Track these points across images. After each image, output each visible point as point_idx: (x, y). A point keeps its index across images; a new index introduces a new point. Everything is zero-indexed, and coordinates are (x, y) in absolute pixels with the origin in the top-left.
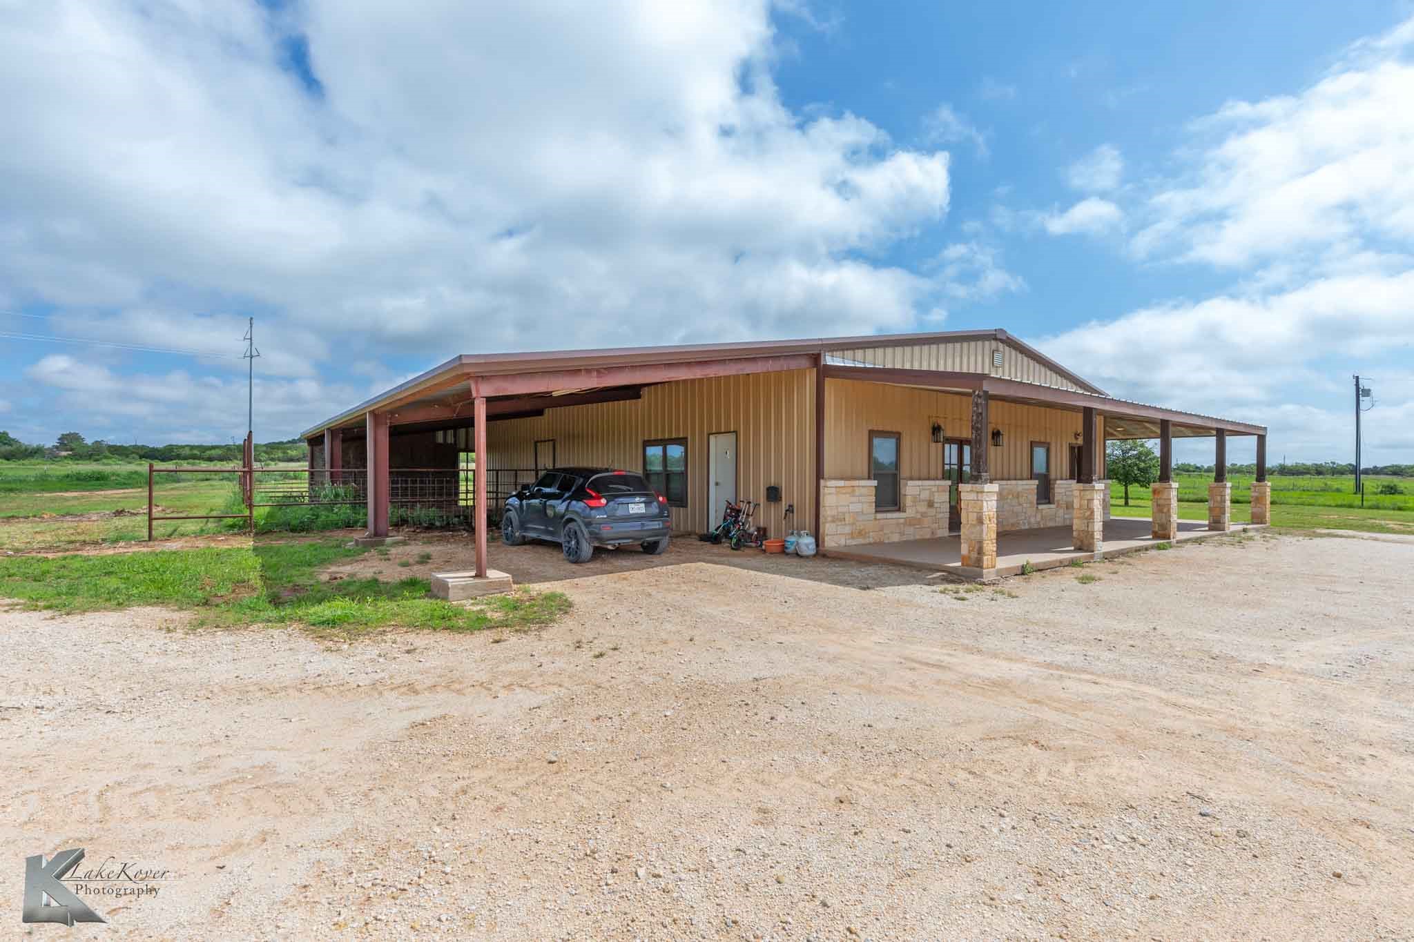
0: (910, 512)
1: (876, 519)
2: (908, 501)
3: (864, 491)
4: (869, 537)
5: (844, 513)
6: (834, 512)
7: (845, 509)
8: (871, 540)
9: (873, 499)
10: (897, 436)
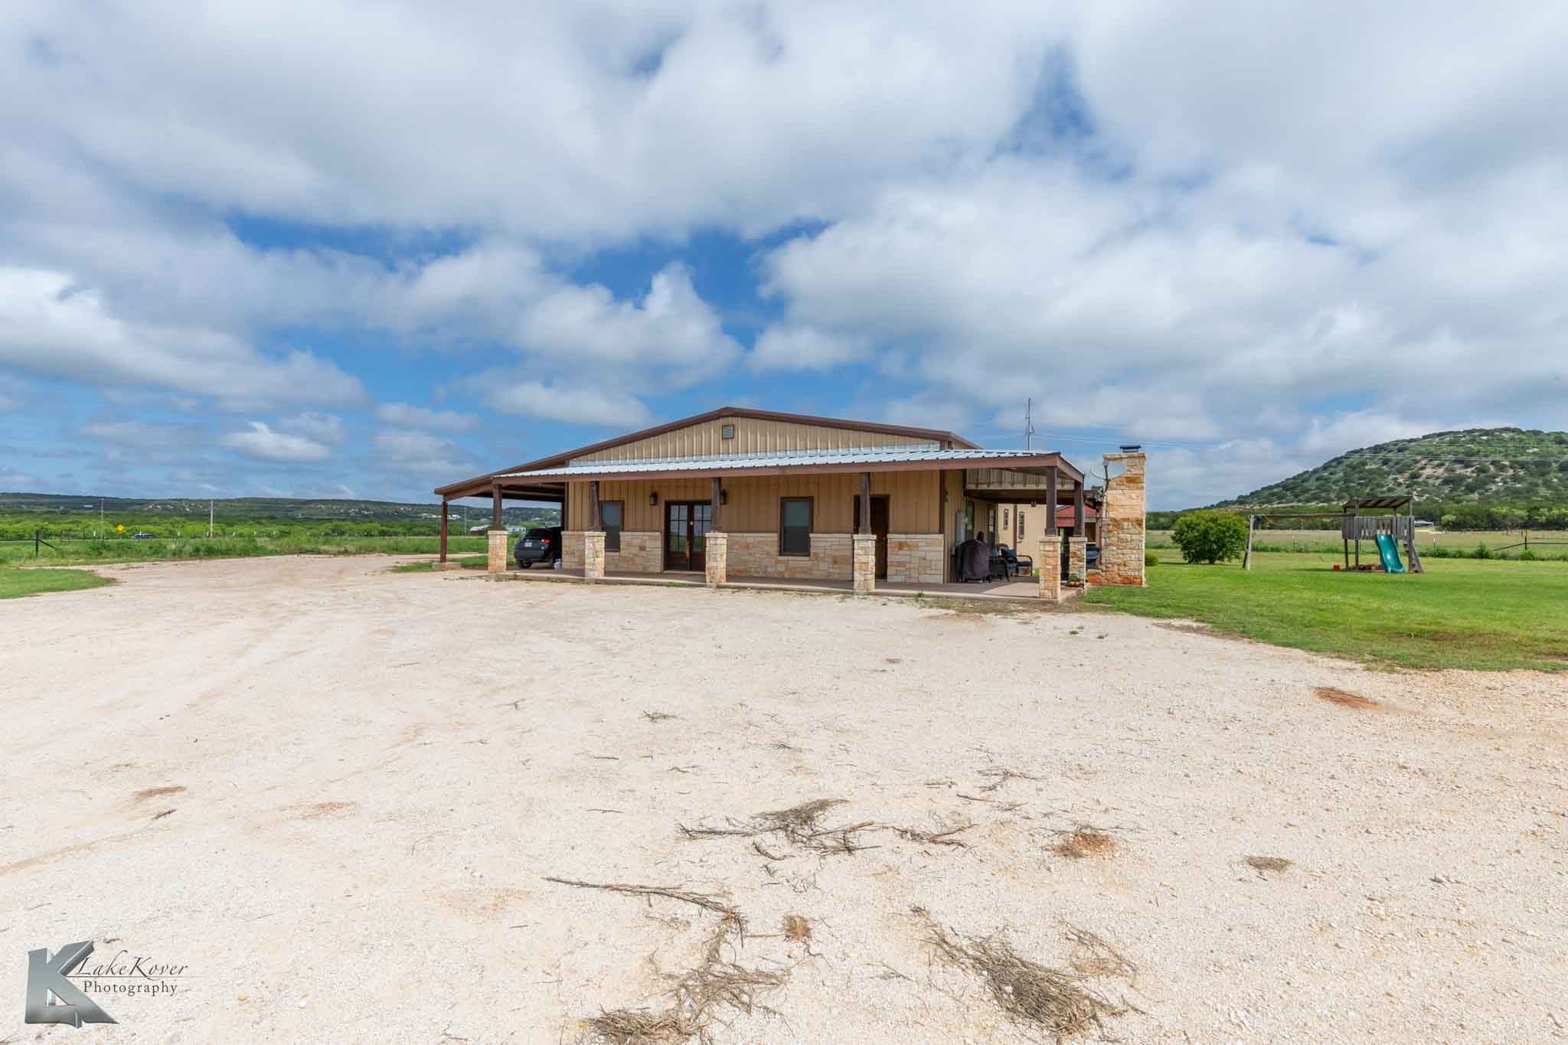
0: (622, 552)
2: (623, 545)
10: (623, 503)
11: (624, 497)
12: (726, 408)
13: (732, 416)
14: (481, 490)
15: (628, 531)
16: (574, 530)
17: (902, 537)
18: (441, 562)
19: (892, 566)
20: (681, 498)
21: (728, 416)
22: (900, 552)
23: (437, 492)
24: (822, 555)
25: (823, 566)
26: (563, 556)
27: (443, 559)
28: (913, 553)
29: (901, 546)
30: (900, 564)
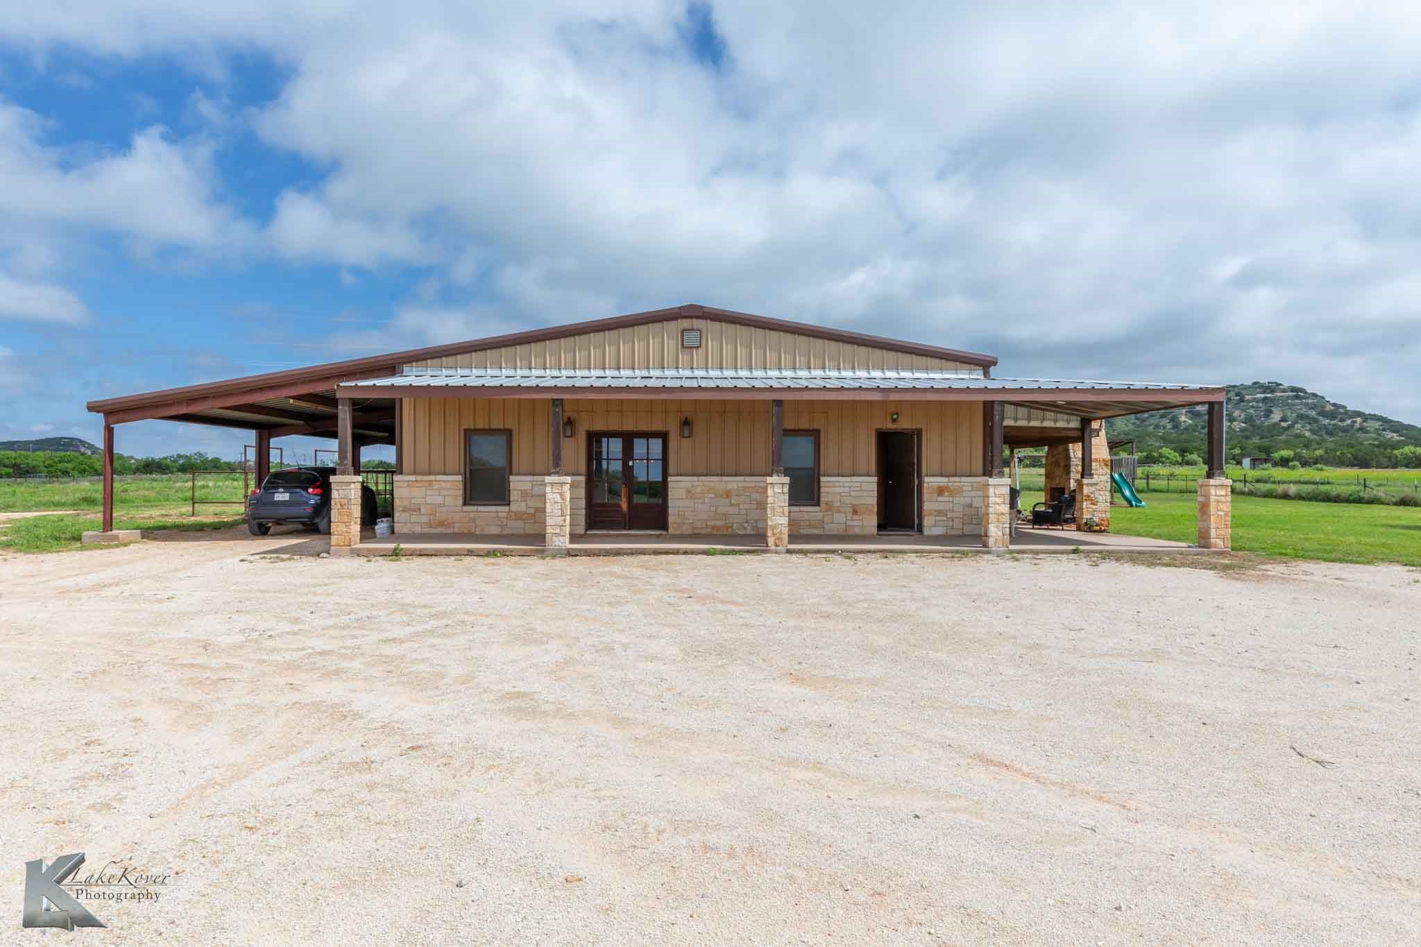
0: (514, 507)
1: (462, 511)
2: (514, 496)
3: (448, 485)
4: (454, 527)
5: (420, 504)
6: (406, 503)
7: (419, 501)
8: (456, 530)
9: (461, 492)
10: (508, 433)
11: (510, 424)
12: (691, 305)
13: (697, 317)
14: (183, 410)
15: (519, 474)
16: (415, 473)
17: (942, 481)
18: (105, 530)
19: (930, 515)
20: (613, 426)
21: (691, 317)
22: (940, 499)
23: (92, 408)
24: (838, 504)
25: (839, 518)
26: (396, 515)
27: (108, 524)
28: (956, 500)
29: (941, 491)
30: (939, 513)
